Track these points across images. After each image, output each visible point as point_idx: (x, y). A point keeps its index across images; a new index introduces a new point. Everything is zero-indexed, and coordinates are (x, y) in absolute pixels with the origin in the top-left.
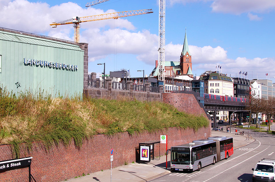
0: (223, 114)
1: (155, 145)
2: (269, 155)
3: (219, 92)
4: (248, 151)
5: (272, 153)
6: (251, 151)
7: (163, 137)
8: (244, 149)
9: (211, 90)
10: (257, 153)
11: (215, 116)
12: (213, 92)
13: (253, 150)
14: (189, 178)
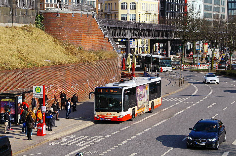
0: (141, 43)
1: (26, 95)
2: (209, 107)
3: (135, 8)
4: (177, 102)
5: (213, 105)
6: (182, 101)
7: (38, 88)
8: (172, 99)
9: (123, 4)
10: (191, 104)
11: (128, 46)
12: (127, 8)
13: (185, 99)
14: (81, 147)
